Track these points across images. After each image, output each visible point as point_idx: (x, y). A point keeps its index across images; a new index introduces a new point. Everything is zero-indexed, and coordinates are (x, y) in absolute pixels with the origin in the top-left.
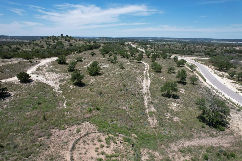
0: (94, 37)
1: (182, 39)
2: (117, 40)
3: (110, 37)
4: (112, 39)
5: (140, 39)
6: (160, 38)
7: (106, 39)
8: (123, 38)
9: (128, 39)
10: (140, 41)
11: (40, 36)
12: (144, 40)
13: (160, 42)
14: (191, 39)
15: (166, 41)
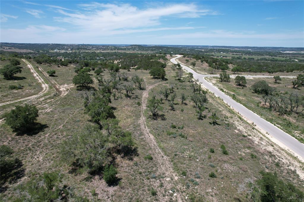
0: (125, 45)
1: (242, 47)
2: (155, 50)
3: (146, 45)
4: (148, 47)
6: (212, 46)
7: (139, 48)
9: (171, 48)
10: (187, 50)
11: (52, 44)
12: (193, 50)
13: (218, 53)
14: (256, 48)
15: (226, 51)
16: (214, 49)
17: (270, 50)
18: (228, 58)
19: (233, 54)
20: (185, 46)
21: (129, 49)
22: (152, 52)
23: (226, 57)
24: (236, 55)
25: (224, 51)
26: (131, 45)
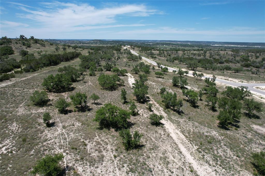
1: (184, 41)
2: (113, 44)
4: (107, 42)
5: (139, 42)
6: (160, 41)
7: (100, 42)
8: (119, 41)
9: (126, 42)
10: (139, 44)
12: (143, 44)
13: (162, 46)
14: (194, 42)
15: (169, 44)
16: (160, 43)
17: (204, 43)
18: (167, 49)
19: (172, 46)
20: (138, 40)
21: (92, 43)
22: (111, 45)
23: (166, 48)
24: (175, 47)
25: (167, 44)
26: (93, 40)
